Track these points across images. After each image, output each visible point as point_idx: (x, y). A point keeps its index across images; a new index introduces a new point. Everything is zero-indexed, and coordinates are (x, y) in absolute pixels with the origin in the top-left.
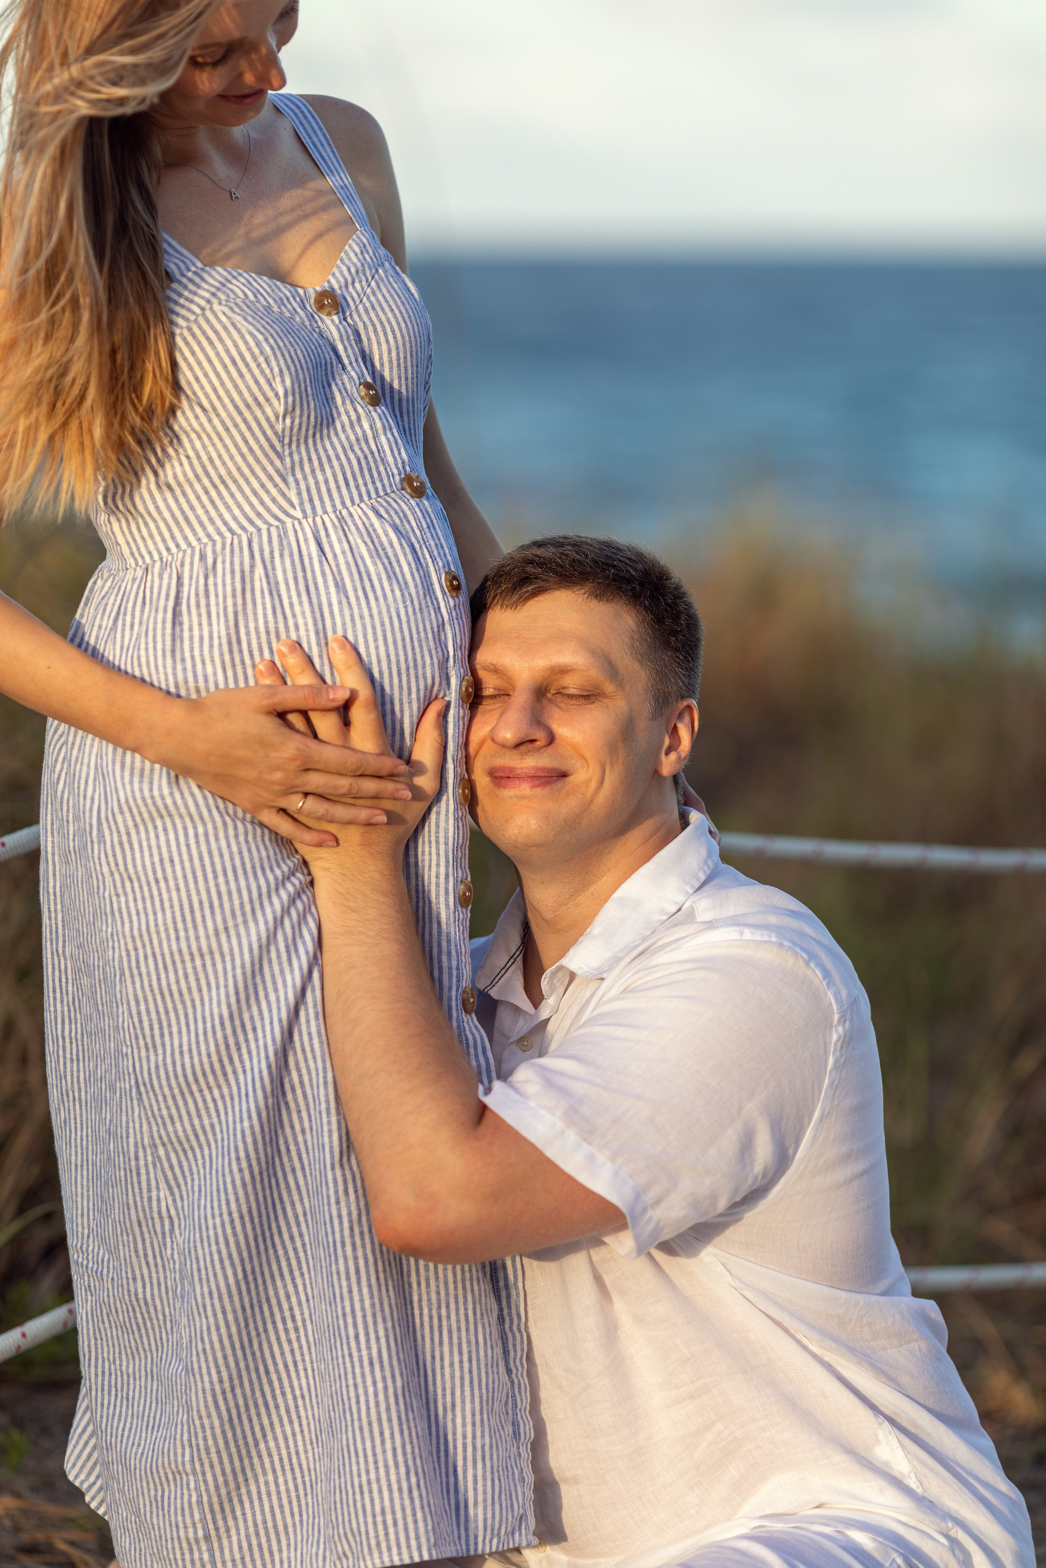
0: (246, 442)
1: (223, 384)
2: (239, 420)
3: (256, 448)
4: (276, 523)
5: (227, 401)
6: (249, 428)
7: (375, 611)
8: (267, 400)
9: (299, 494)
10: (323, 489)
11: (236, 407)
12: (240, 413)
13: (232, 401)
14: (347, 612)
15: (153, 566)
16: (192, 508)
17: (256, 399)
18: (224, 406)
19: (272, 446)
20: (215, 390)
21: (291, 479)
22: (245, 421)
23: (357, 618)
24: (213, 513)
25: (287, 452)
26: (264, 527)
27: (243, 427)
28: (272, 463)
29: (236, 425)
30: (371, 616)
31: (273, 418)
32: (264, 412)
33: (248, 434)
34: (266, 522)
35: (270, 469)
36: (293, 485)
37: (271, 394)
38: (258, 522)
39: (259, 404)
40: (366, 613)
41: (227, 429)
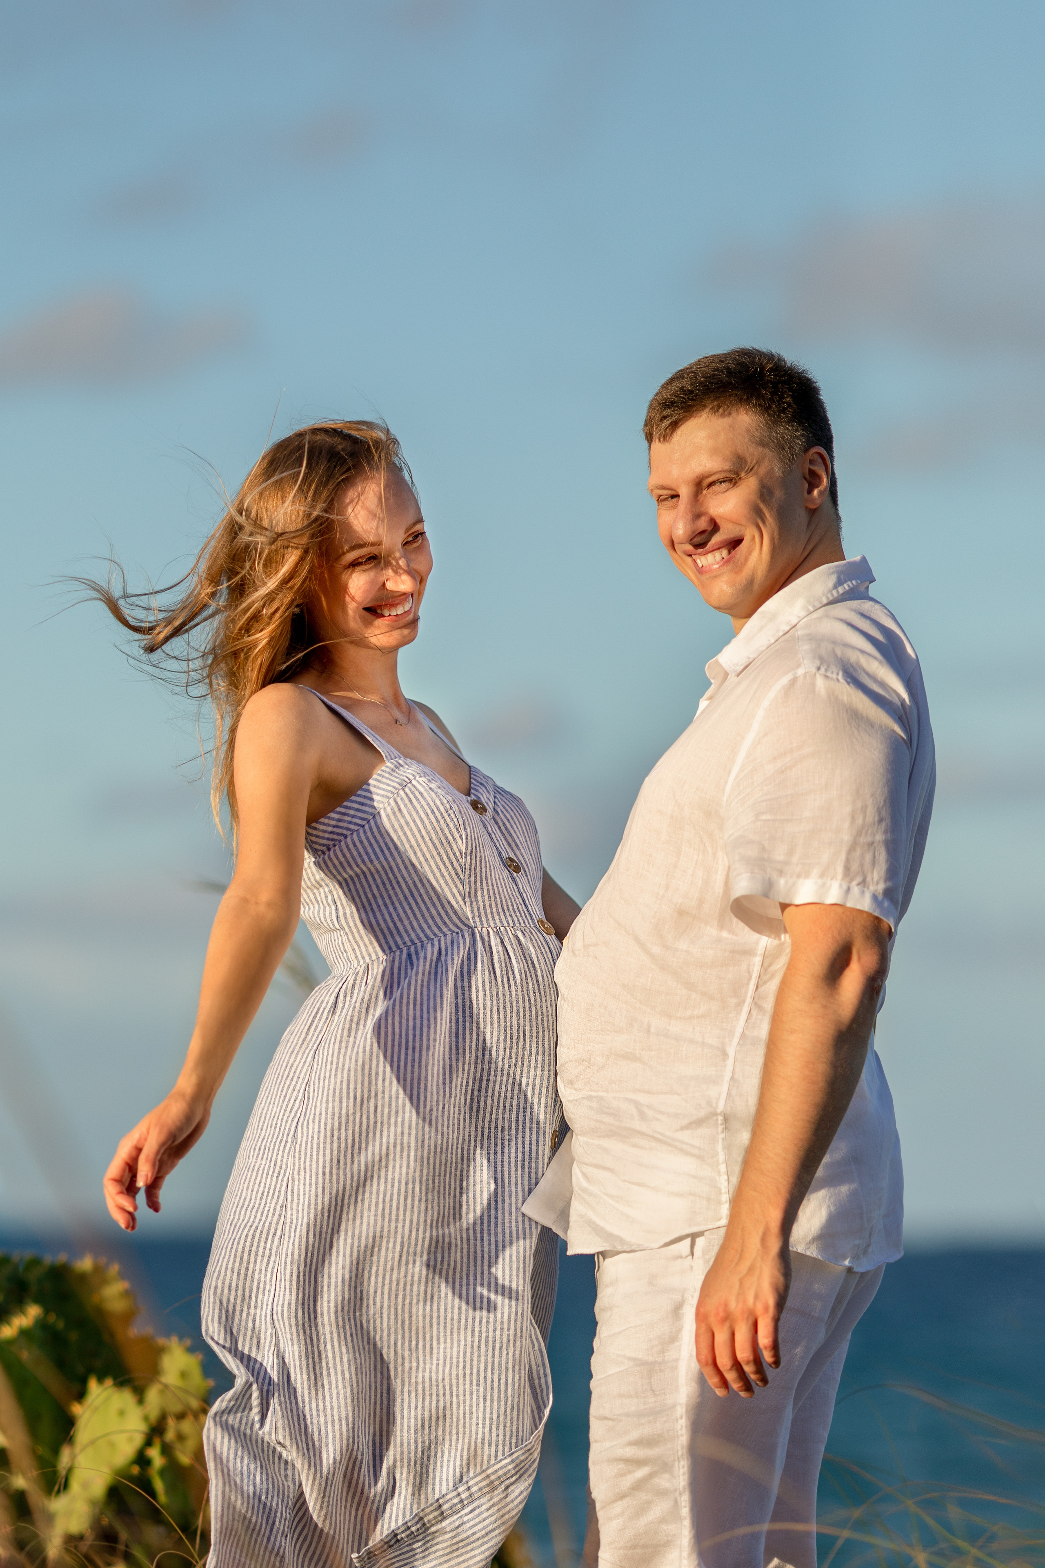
0: (440, 870)
1: (425, 827)
2: (435, 853)
3: (446, 874)
4: (457, 930)
5: (427, 839)
6: (442, 860)
7: (514, 993)
8: (454, 839)
9: (472, 911)
10: (488, 911)
11: (434, 844)
12: (436, 849)
13: (431, 839)
14: (494, 990)
15: (373, 964)
16: (400, 920)
17: (447, 838)
18: (425, 843)
19: (457, 874)
20: (420, 831)
21: (467, 900)
22: (439, 854)
23: (501, 995)
24: (415, 924)
25: (467, 881)
26: (449, 933)
27: (437, 858)
28: (456, 886)
29: (433, 857)
30: (511, 996)
31: (458, 854)
32: (452, 849)
33: (441, 864)
34: (450, 930)
35: (455, 890)
36: (468, 903)
37: (457, 836)
38: (445, 929)
39: (449, 842)
40: (507, 993)
41: (426, 860)
